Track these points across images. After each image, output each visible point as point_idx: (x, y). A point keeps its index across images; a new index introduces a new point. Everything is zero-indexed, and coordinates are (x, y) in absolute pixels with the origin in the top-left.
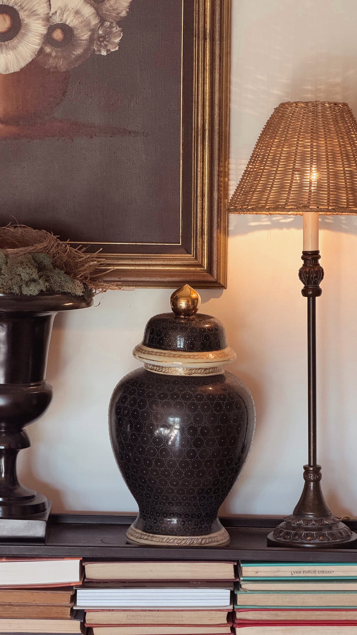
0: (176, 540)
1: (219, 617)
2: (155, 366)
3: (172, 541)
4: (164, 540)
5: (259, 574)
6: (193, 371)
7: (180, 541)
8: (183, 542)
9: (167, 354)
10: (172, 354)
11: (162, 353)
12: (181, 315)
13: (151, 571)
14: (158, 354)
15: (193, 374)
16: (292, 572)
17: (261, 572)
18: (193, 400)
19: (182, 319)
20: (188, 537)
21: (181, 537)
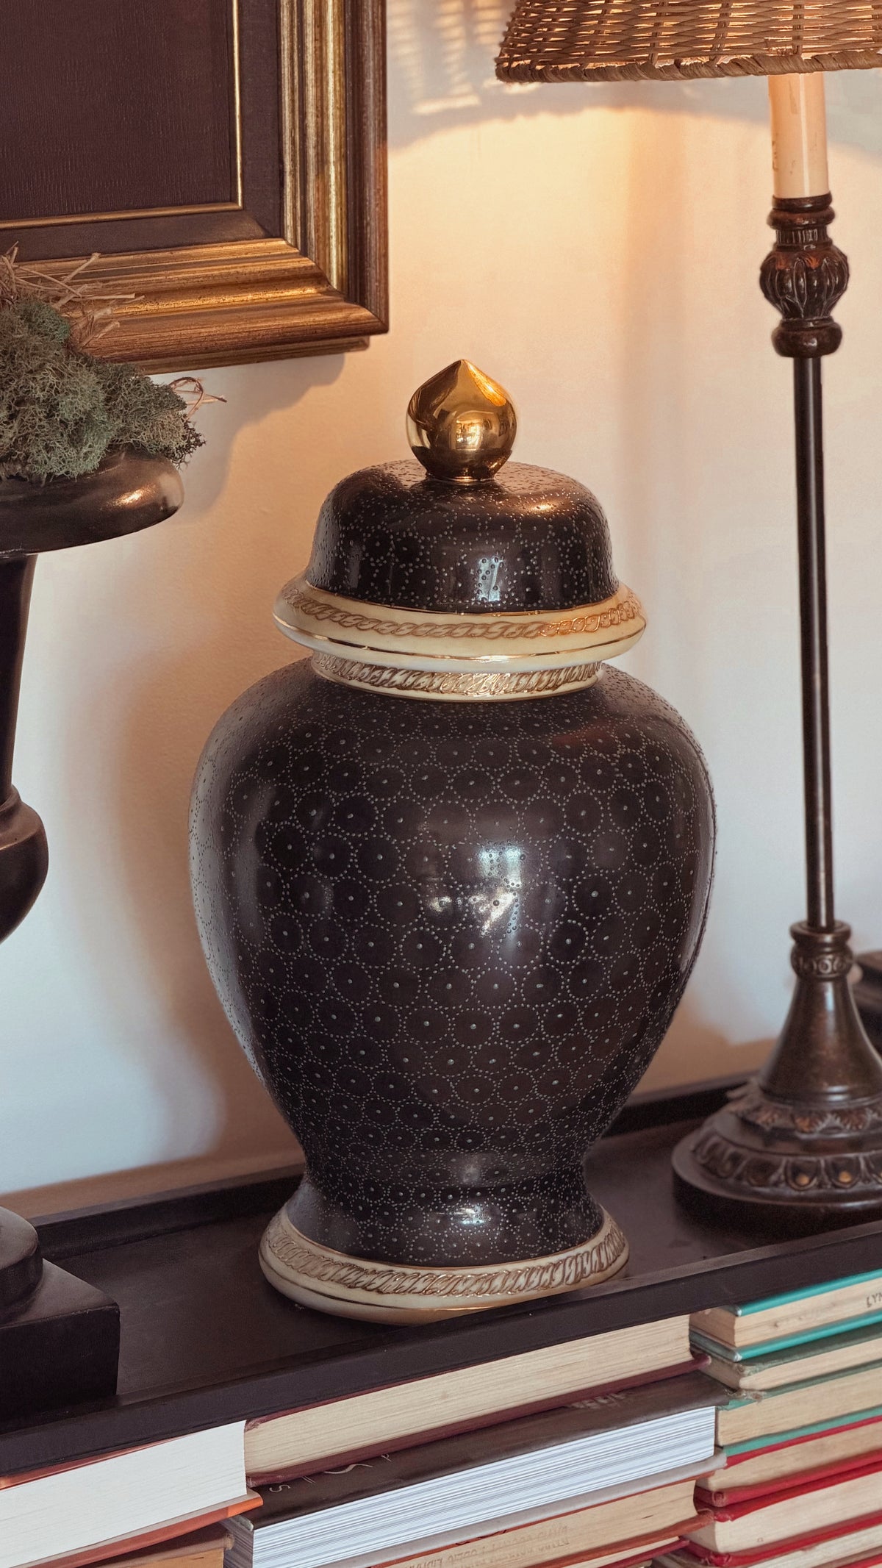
0: (534, 1274)
1: (672, 1501)
2: (422, 673)
3: (522, 1280)
4: (498, 1283)
5: (785, 1328)
6: (562, 676)
7: (546, 1276)
8: (558, 1276)
9: (496, 629)
10: (512, 625)
11: (473, 625)
12: (460, 474)
13: (445, 1396)
14: (460, 631)
15: (564, 683)
16: (868, 1299)
17: (787, 1319)
18: (620, 782)
19: (464, 490)
20: (562, 1256)
21: (544, 1261)
